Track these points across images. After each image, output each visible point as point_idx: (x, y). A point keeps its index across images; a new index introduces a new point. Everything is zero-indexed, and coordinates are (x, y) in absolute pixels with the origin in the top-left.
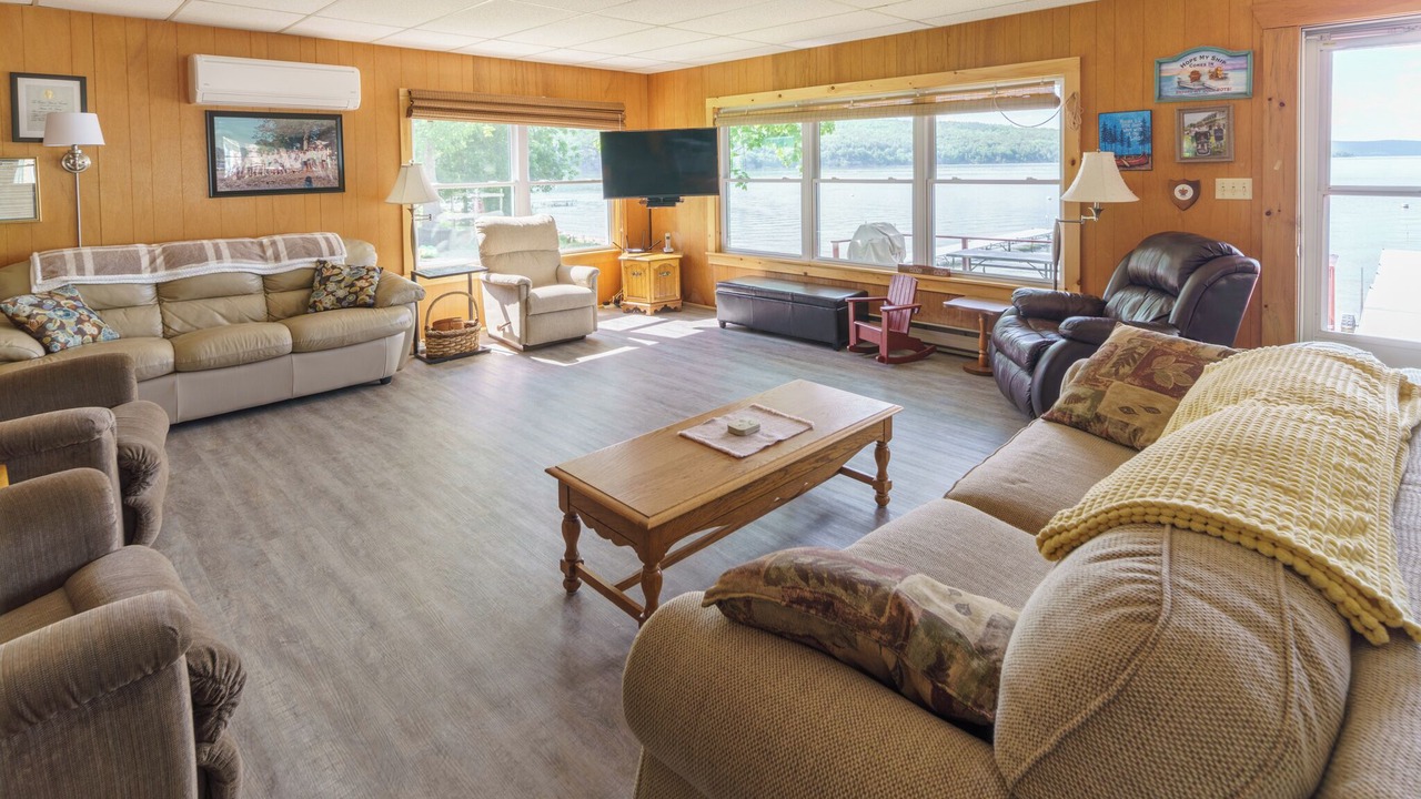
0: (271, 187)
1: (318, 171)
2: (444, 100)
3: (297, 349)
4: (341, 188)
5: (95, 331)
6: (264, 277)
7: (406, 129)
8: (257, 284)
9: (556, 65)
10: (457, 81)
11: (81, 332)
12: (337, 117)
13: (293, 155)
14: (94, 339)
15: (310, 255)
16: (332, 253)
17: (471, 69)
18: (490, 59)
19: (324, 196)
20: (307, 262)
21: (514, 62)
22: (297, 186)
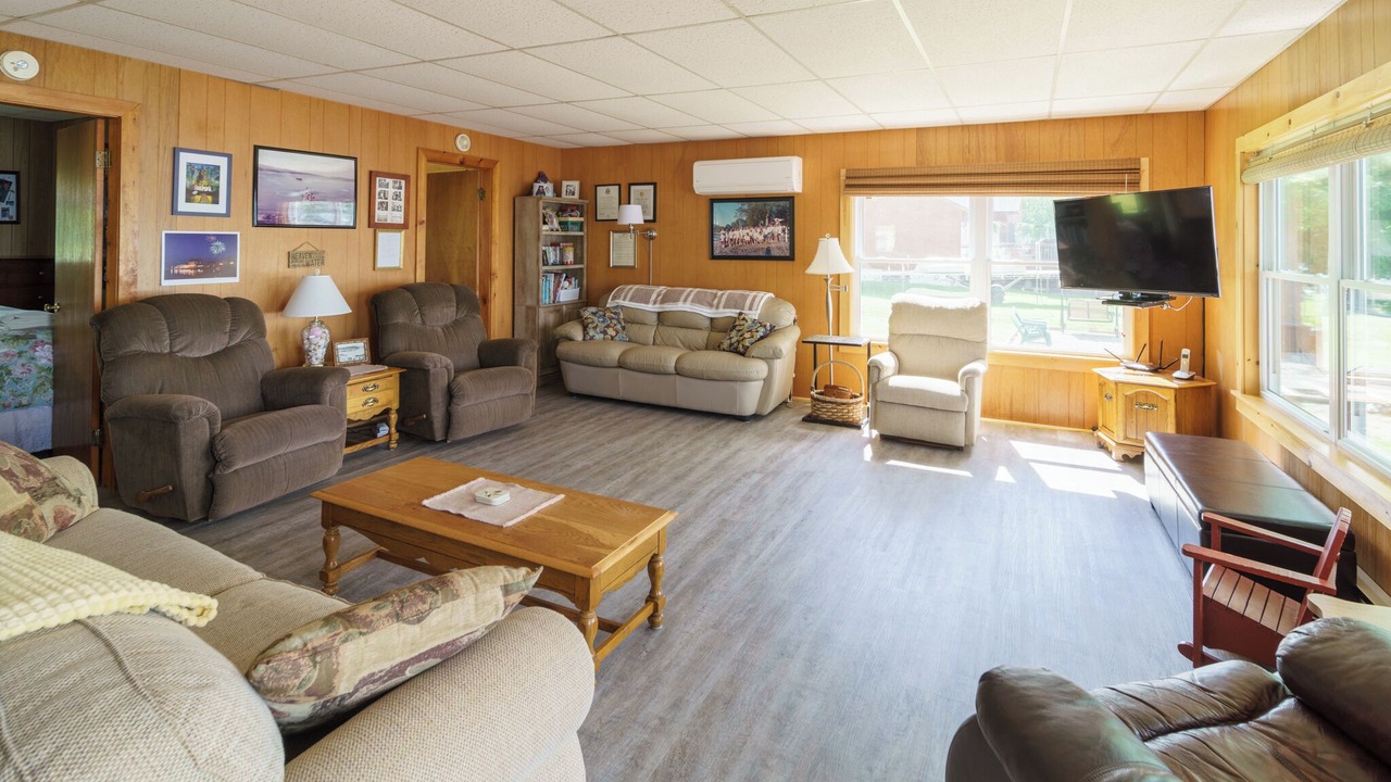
0: (745, 254)
1: (773, 244)
2: (877, 177)
3: (678, 372)
4: (791, 258)
5: (614, 333)
6: (712, 319)
7: (845, 207)
8: (707, 323)
9: (1026, 123)
10: (899, 157)
11: (605, 333)
12: (790, 198)
13: (759, 230)
14: (612, 338)
15: (736, 308)
16: (750, 309)
17: (914, 142)
18: (936, 129)
19: (780, 263)
20: (732, 313)
21: (966, 128)
22: (761, 254)
